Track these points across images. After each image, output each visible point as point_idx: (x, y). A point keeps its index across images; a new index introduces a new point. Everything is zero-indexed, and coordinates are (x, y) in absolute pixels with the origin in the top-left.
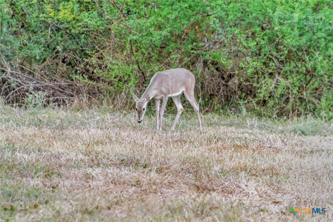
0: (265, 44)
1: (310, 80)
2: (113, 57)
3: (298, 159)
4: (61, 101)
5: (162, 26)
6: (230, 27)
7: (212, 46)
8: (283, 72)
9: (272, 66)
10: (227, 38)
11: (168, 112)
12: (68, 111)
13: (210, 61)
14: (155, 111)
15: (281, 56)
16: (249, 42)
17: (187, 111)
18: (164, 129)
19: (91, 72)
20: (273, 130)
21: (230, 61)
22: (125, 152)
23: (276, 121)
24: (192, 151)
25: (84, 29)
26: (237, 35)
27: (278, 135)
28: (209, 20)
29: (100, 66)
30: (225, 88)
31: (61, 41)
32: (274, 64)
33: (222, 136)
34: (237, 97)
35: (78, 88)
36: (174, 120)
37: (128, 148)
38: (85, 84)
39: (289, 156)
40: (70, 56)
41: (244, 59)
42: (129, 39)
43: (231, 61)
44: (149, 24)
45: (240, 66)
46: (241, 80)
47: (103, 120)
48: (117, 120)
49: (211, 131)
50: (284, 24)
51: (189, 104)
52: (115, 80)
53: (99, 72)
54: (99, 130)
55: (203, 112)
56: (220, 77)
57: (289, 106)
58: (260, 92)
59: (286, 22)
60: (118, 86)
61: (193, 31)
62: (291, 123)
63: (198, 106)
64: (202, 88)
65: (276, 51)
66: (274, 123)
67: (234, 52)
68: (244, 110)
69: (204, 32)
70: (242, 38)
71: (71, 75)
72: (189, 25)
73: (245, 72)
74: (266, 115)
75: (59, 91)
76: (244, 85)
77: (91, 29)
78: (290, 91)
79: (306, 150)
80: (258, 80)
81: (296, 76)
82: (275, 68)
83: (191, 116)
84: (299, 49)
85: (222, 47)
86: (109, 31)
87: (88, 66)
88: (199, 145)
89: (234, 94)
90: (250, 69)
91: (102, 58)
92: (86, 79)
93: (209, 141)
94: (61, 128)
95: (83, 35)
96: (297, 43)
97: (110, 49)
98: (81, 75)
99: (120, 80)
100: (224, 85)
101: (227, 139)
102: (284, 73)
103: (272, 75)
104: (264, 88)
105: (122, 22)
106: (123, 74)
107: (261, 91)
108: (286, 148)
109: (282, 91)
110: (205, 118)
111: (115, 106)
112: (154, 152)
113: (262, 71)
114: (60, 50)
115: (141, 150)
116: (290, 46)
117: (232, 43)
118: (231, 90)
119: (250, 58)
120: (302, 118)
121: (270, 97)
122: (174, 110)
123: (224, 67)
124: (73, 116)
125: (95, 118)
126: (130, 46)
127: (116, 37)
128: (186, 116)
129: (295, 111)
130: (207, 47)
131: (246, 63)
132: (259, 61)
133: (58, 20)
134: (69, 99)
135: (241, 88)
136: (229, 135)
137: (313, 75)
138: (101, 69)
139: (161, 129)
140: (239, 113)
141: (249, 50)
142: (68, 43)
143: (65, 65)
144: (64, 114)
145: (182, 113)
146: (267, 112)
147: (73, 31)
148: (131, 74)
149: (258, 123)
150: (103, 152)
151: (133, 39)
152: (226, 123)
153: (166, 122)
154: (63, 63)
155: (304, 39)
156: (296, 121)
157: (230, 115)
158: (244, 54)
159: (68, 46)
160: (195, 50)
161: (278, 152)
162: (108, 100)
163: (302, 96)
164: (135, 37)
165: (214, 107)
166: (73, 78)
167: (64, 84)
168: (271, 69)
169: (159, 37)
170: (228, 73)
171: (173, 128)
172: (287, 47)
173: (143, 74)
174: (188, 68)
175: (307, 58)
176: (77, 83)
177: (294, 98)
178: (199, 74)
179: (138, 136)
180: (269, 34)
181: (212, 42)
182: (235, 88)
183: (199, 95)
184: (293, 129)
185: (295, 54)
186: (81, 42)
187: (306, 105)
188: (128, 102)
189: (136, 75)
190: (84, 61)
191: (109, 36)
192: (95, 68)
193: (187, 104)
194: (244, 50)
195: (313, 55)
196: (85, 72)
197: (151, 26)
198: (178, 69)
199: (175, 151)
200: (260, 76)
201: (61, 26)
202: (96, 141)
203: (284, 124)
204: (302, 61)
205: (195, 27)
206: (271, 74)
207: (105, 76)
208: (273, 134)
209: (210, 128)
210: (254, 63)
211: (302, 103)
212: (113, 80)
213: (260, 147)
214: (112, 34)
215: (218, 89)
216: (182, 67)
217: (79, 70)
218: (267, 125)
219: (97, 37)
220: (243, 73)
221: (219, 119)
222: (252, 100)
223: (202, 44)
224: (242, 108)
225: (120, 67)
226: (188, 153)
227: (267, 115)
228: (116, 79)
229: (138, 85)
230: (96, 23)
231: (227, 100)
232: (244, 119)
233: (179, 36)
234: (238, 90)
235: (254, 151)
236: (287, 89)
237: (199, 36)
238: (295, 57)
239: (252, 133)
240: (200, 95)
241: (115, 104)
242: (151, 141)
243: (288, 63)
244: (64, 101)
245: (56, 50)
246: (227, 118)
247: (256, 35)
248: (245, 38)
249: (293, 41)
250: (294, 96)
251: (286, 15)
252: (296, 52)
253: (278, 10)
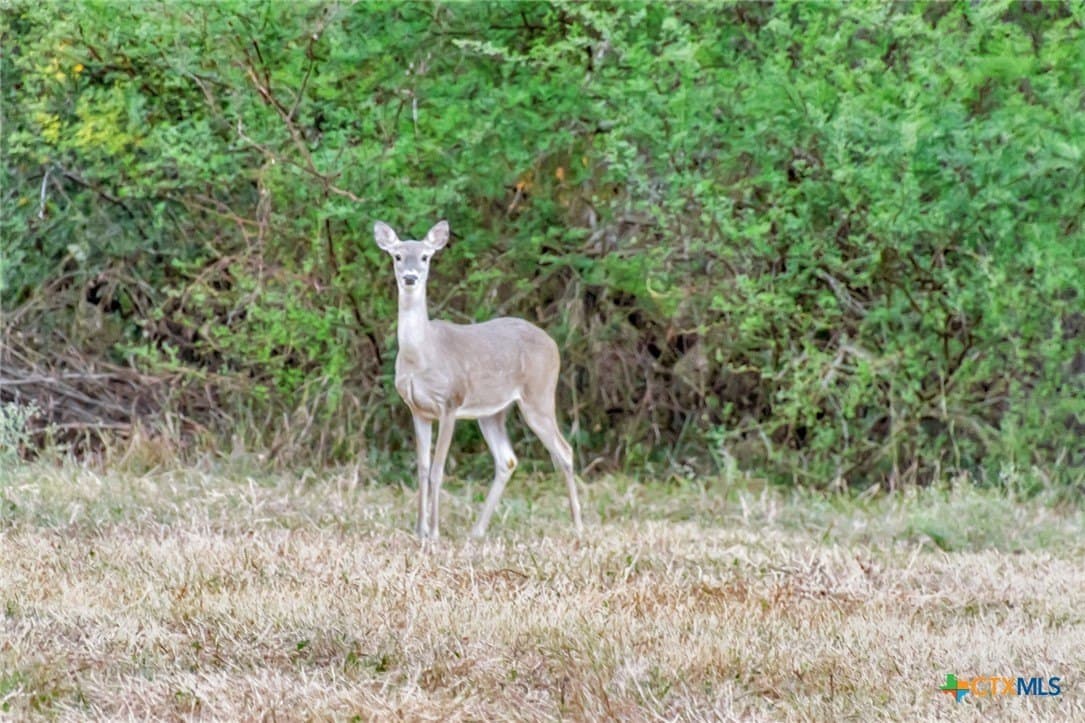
0: (800, 229)
1: (963, 354)
2: (265, 280)
3: (920, 635)
4: (84, 437)
5: (436, 170)
6: (679, 170)
7: (614, 238)
8: (867, 328)
9: (827, 305)
10: (666, 210)
11: (461, 472)
12: (111, 472)
13: (606, 292)
14: (415, 471)
15: (857, 271)
16: (744, 224)
17: (529, 470)
18: (447, 534)
19: (190, 334)
20: (834, 532)
21: (679, 289)
22: (310, 616)
23: (843, 500)
24: (546, 609)
25: (164, 184)
26: (704, 200)
27: (850, 549)
28: (603, 148)
29: (221, 313)
30: (661, 384)
31: (84, 227)
32: (832, 301)
33: (653, 556)
34: (705, 417)
35: (145, 391)
36: (482, 499)
37: (320, 602)
38: (169, 376)
39: (892, 626)
40: (115, 280)
41: (726, 284)
42: (322, 216)
43: (681, 292)
44: (391, 163)
45: (714, 307)
46: (719, 357)
47: (234, 502)
48: (284, 501)
49: (614, 540)
50: (867, 158)
51: (538, 443)
52: (274, 360)
53: (217, 334)
54: (219, 538)
55: (586, 471)
56: (645, 348)
57: (889, 449)
58: (785, 400)
59: (873, 152)
60: (283, 383)
61: (548, 186)
62: (895, 506)
63: (571, 449)
64: (581, 386)
65: (840, 252)
66: (836, 506)
67: (691, 260)
68: (730, 464)
69: (587, 188)
70: (719, 209)
71: (118, 346)
72: (531, 165)
73: (732, 329)
74: (807, 481)
75: (80, 402)
76: (729, 374)
77: (189, 183)
78: (891, 396)
79: (951, 604)
80: (777, 357)
81: (913, 342)
82: (838, 313)
83: (543, 485)
84: (924, 245)
85: (649, 242)
86: (252, 188)
87: (178, 314)
88: (571, 588)
89: (694, 407)
90: (748, 320)
91: (228, 286)
92: (173, 358)
93: (608, 572)
94: (87, 530)
95: (161, 206)
96: (914, 224)
97: (256, 252)
98: (154, 344)
99: (291, 362)
100: (657, 375)
101: (670, 567)
102: (869, 332)
103: (828, 339)
104: (799, 385)
105: (297, 159)
106: (302, 340)
107: (789, 395)
108: (881, 595)
109: (862, 396)
110: (591, 491)
111: (273, 454)
112: (415, 616)
113: (793, 325)
114: (81, 256)
115: (369, 606)
116: (889, 237)
117: (684, 229)
118: (683, 391)
119: (750, 277)
120: (934, 489)
121: (820, 416)
122: (483, 466)
123: (656, 310)
124: (128, 489)
125: (204, 496)
126: (325, 241)
127: (275, 209)
128: (524, 485)
129: (910, 463)
130: (596, 241)
131: (735, 298)
132: (780, 289)
133: (72, 153)
134: (114, 430)
135: (718, 385)
136: (676, 550)
137: (971, 337)
138: (224, 322)
139: (436, 532)
140: (712, 474)
141: (744, 253)
142: (108, 234)
143: (98, 309)
144: (98, 482)
145: (513, 477)
146: (811, 469)
147: (126, 191)
148: (330, 341)
149: (781, 510)
150: (233, 614)
151: (336, 216)
152: (668, 510)
153: (453, 508)
154: (90, 305)
155: (938, 213)
156: (915, 501)
157: (681, 480)
158: (727, 266)
159: (108, 245)
160: (555, 252)
161: (850, 611)
162: (249, 433)
163: (933, 413)
164: (342, 211)
165: (623, 453)
166: (125, 356)
167: (95, 377)
168: (822, 316)
169: (429, 209)
170: (671, 333)
171: (480, 530)
172: (878, 241)
173: (373, 340)
174: (532, 316)
175: (949, 277)
176: (141, 372)
177: (907, 419)
178: (569, 336)
179: (356, 558)
180: (814, 196)
181: (614, 223)
182: (698, 385)
183: (570, 413)
184: (904, 528)
185: (909, 262)
186: (153, 229)
187: (948, 443)
188: (319, 438)
189: (349, 343)
190: (165, 296)
191: (252, 206)
192: (204, 319)
193: (526, 444)
194: (729, 251)
195: (970, 266)
196: (168, 332)
197: (400, 170)
198: (497, 321)
199: (486, 609)
200: (783, 342)
201: (85, 175)
202: (208, 577)
203: (873, 509)
204: (934, 289)
205: (552, 173)
206: (824, 336)
207: (237, 346)
208: (831, 548)
209: (609, 528)
210: (763, 296)
211: (933, 434)
212: (265, 360)
213: (787, 595)
214: (262, 201)
215: (637, 390)
216: (509, 313)
217: (149, 328)
218: (813, 516)
219: (208, 211)
220: (724, 333)
221: (641, 494)
222: (759, 426)
223: (579, 232)
224: (721, 456)
225: (291, 316)
226: (533, 618)
227: (812, 480)
228: (278, 357)
229: (357, 377)
230: (207, 160)
231: (670, 429)
232: (729, 493)
233: (498, 206)
234: (707, 394)
235: (766, 607)
236: (880, 387)
237: (567, 203)
238: (909, 275)
239: (758, 543)
240: (574, 411)
241: (275, 444)
242: (401, 576)
243: (884, 298)
244: (95, 439)
245: (67, 259)
246: (670, 493)
247: (770, 198)
248: (730, 210)
249: (901, 218)
250: (904, 412)
251: (874, 128)
252: (909, 256)
253: (847, 109)
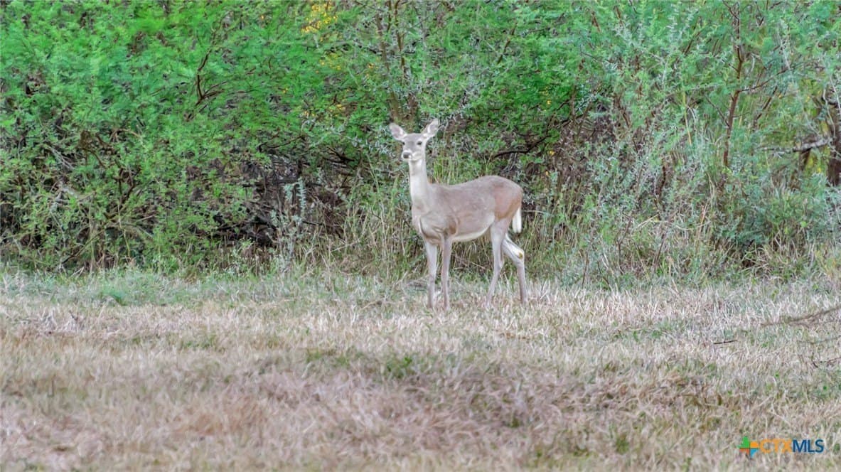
0: (33, 121)
1: (131, 191)
3: (106, 356)
8: (74, 178)
9: (51, 165)
15: (68, 145)
20: (58, 296)
23: (63, 277)
27: (67, 306)
32: (53, 162)
39: (88, 351)
50: (70, 80)
57: (89, 247)
58: (28, 221)
59: (74, 76)
62: (93, 281)
65: (57, 134)
66: (59, 281)
74: (42, 267)
78: (89, 216)
79: (124, 337)
80: (22, 196)
81: (101, 185)
82: (57, 169)
84: (105, 129)
96: (99, 117)
102: (75, 180)
103: (52, 184)
104: (37, 212)
107: (29, 218)
108: (84, 333)
109: (73, 216)
113: (31, 177)
116: (85, 124)
120: (115, 270)
121: (48, 229)
129: (101, 255)
132: (23, 156)
137: (134, 181)
146: (44, 259)
149: (27, 284)
155: (113, 110)
156: (104, 277)
161: (66, 343)
163: (114, 225)
168: (48, 171)
172: (79, 127)
175: (121, 146)
177: (99, 229)
180: (41, 102)
184: (97, 293)
185: (97, 139)
187: (122, 243)
195: (133, 141)
203: (80, 282)
204: (112, 154)
206: (49, 183)
208: (56, 306)
210: (13, 161)
211: (114, 238)
213: (29, 334)
218: (45, 287)
227: (46, 266)
236: (83, 211)
238: (97, 146)
243: (83, 159)
247: (15, 104)
249: (92, 113)
250: (97, 225)
251: (74, 63)
252: (97, 135)
253: (58, 52)
